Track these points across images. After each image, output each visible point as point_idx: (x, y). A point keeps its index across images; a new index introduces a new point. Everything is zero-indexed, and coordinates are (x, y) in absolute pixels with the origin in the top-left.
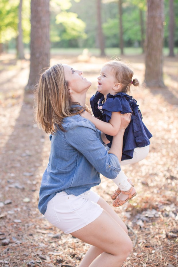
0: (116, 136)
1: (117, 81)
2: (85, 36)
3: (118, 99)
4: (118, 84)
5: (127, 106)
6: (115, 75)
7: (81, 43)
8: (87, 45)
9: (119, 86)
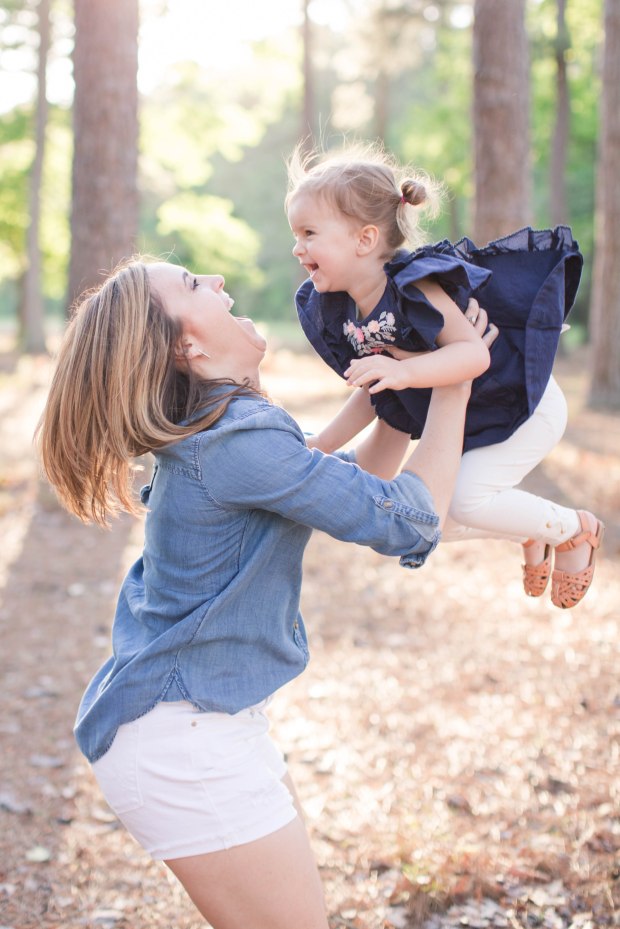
1: (359, 227)
2: (257, 280)
4: (366, 231)
6: (338, 214)
8: (264, 308)
9: (371, 235)
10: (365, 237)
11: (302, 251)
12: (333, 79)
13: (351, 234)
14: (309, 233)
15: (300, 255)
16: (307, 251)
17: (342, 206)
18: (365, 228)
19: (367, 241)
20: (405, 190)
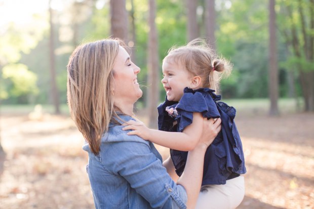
0: (192, 150)
1: (193, 76)
2: (36, 91)
3: (201, 94)
4: (195, 78)
5: (213, 106)
6: (185, 68)
7: (31, 99)
8: (39, 100)
9: (197, 80)
10: (194, 81)
11: (166, 81)
12: (59, 26)
13: (189, 78)
14: (170, 75)
15: (164, 83)
16: (168, 82)
17: (187, 65)
18: (195, 77)
19: (195, 83)
20: (215, 64)
